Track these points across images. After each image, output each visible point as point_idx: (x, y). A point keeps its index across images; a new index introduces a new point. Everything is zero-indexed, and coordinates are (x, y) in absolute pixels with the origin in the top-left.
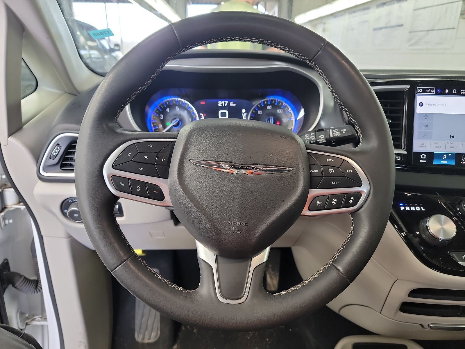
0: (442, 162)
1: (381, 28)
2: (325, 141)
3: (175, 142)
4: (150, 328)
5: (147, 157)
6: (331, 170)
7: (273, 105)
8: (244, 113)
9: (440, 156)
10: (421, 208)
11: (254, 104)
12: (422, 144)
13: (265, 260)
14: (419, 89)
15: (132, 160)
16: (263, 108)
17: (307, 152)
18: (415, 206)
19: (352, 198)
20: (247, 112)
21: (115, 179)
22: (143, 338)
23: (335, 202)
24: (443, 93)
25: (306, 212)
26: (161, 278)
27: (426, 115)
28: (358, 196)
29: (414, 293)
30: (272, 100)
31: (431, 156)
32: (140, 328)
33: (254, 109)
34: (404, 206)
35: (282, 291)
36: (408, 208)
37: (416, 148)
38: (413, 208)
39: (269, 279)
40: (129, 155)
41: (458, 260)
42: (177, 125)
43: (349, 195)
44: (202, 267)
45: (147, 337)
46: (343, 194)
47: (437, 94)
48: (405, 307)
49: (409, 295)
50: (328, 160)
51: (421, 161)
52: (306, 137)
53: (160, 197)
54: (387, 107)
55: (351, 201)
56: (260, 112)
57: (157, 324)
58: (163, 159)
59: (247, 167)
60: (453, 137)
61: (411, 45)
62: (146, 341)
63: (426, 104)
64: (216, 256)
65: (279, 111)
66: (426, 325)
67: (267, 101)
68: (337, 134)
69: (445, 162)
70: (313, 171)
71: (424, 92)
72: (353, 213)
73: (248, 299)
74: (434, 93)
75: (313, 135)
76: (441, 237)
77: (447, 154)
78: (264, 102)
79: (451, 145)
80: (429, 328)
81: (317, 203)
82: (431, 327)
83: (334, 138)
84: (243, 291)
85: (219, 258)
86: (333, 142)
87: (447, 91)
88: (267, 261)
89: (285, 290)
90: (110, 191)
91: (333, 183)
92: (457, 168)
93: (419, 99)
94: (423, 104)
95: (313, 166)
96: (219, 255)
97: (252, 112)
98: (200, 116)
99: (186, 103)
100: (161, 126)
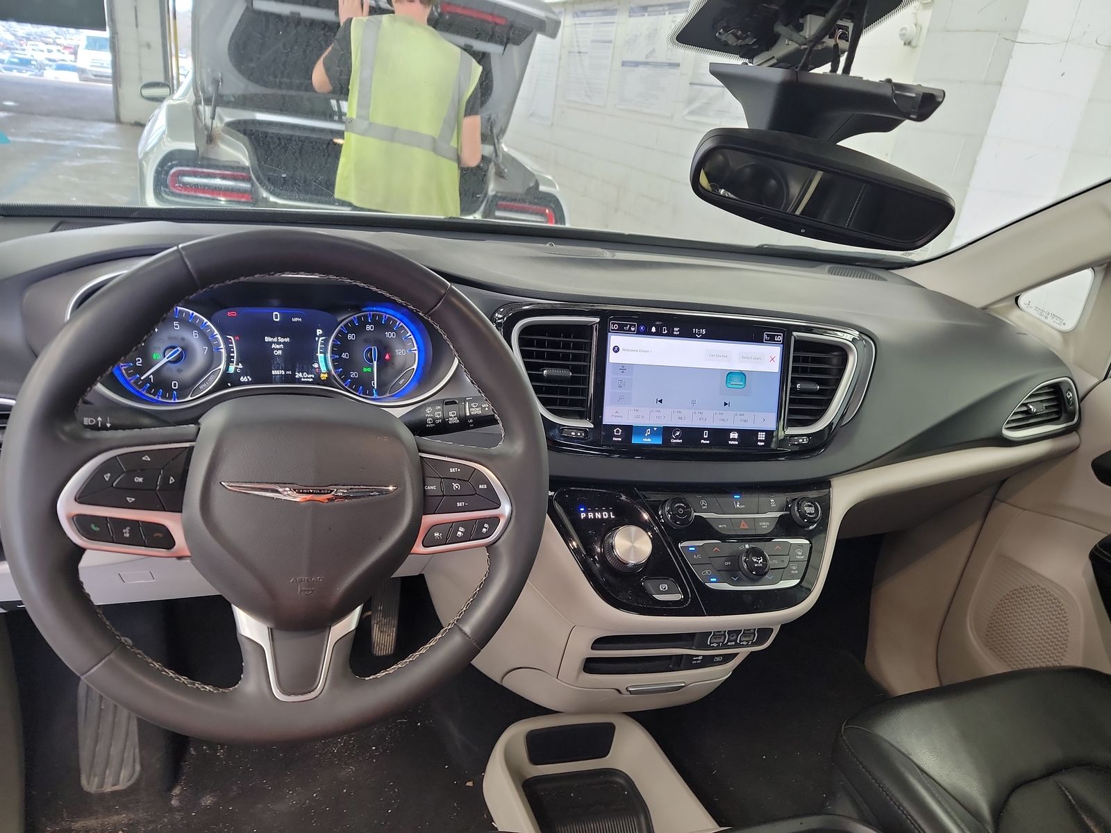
0: (645, 440)
1: (637, 64)
2: (458, 421)
3: (192, 448)
4: (115, 761)
5: (140, 480)
6: (456, 486)
7: (377, 324)
8: (321, 336)
9: (642, 430)
10: (609, 515)
11: (340, 319)
12: (616, 412)
13: (353, 627)
14: (614, 324)
15: (112, 486)
16: (358, 328)
17: (420, 457)
18: (601, 511)
19: (486, 525)
20: (327, 334)
21: (82, 523)
22: (101, 784)
23: (462, 532)
24: (647, 333)
25: (418, 548)
26: (160, 668)
27: (623, 367)
28: (494, 521)
29: (600, 643)
30: (374, 316)
31: (628, 430)
32: (92, 766)
33: (340, 332)
34: (586, 512)
35: (379, 672)
36: (591, 515)
37: (608, 419)
38: (598, 515)
39: (376, 634)
40: (107, 477)
41: (653, 591)
42: (177, 360)
43: (483, 521)
44: (247, 649)
45: (109, 780)
46: (475, 520)
47: (639, 333)
48: (591, 666)
49: (593, 648)
50: (452, 470)
51: (614, 439)
52: (429, 412)
53: (166, 541)
54: (570, 338)
55: (484, 530)
56: (350, 337)
57: (133, 751)
58: (172, 480)
59: (321, 491)
60: (661, 401)
61: (692, 113)
62: (108, 789)
63: (624, 350)
64: (271, 631)
65: (389, 335)
66: (623, 690)
67: (365, 317)
68: (477, 411)
69: (647, 441)
70: (429, 488)
71: (621, 330)
72: (489, 547)
73: (325, 690)
74: (634, 331)
75: (439, 410)
76: (632, 561)
77: (652, 428)
78: (359, 318)
79: (658, 414)
80: (629, 693)
81: (435, 535)
82: (630, 691)
83: (472, 417)
84: (315, 681)
85: (276, 633)
86: (471, 423)
87: (654, 329)
88: (356, 629)
89: (385, 669)
90: (72, 541)
91: (459, 504)
92: (664, 449)
93: (614, 340)
94: (618, 349)
95: (428, 480)
96: (275, 628)
97: (337, 337)
98: (227, 342)
99: (196, 316)
100: (139, 360)
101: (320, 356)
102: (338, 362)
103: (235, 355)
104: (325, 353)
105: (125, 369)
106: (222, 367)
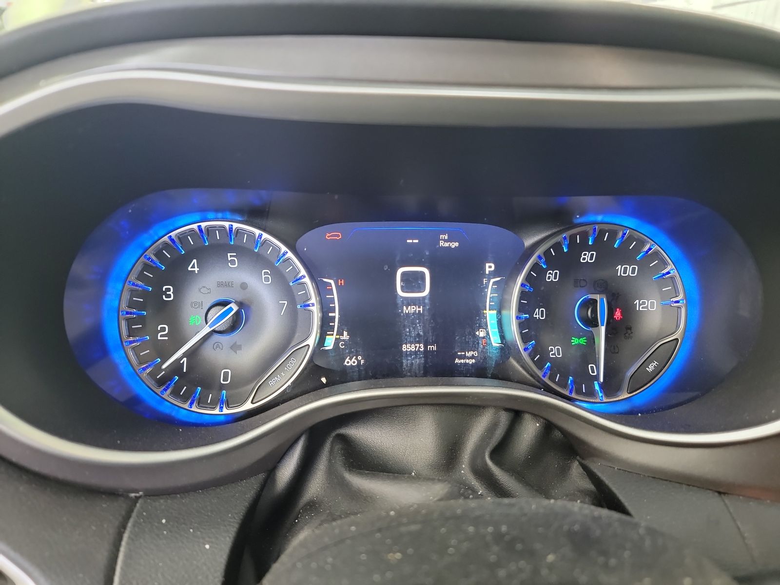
8: (494, 275)
65: (628, 271)
97: (528, 277)
98: (322, 290)
99: (266, 241)
100: (163, 329)
101: (491, 316)
102: (527, 327)
103: (337, 315)
104: (500, 308)
105: (133, 349)
106: (312, 341)
